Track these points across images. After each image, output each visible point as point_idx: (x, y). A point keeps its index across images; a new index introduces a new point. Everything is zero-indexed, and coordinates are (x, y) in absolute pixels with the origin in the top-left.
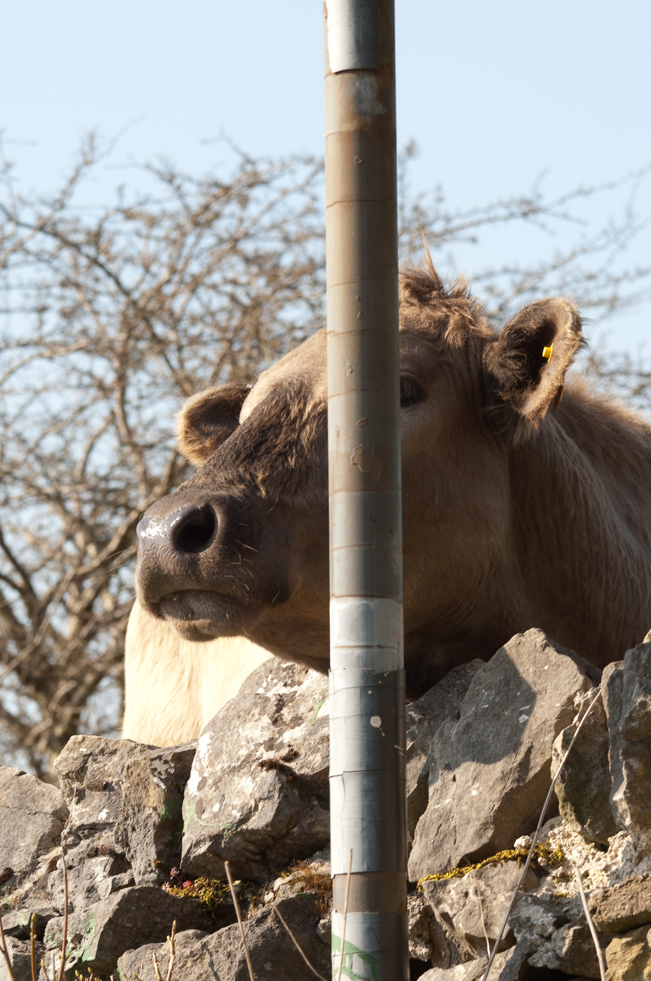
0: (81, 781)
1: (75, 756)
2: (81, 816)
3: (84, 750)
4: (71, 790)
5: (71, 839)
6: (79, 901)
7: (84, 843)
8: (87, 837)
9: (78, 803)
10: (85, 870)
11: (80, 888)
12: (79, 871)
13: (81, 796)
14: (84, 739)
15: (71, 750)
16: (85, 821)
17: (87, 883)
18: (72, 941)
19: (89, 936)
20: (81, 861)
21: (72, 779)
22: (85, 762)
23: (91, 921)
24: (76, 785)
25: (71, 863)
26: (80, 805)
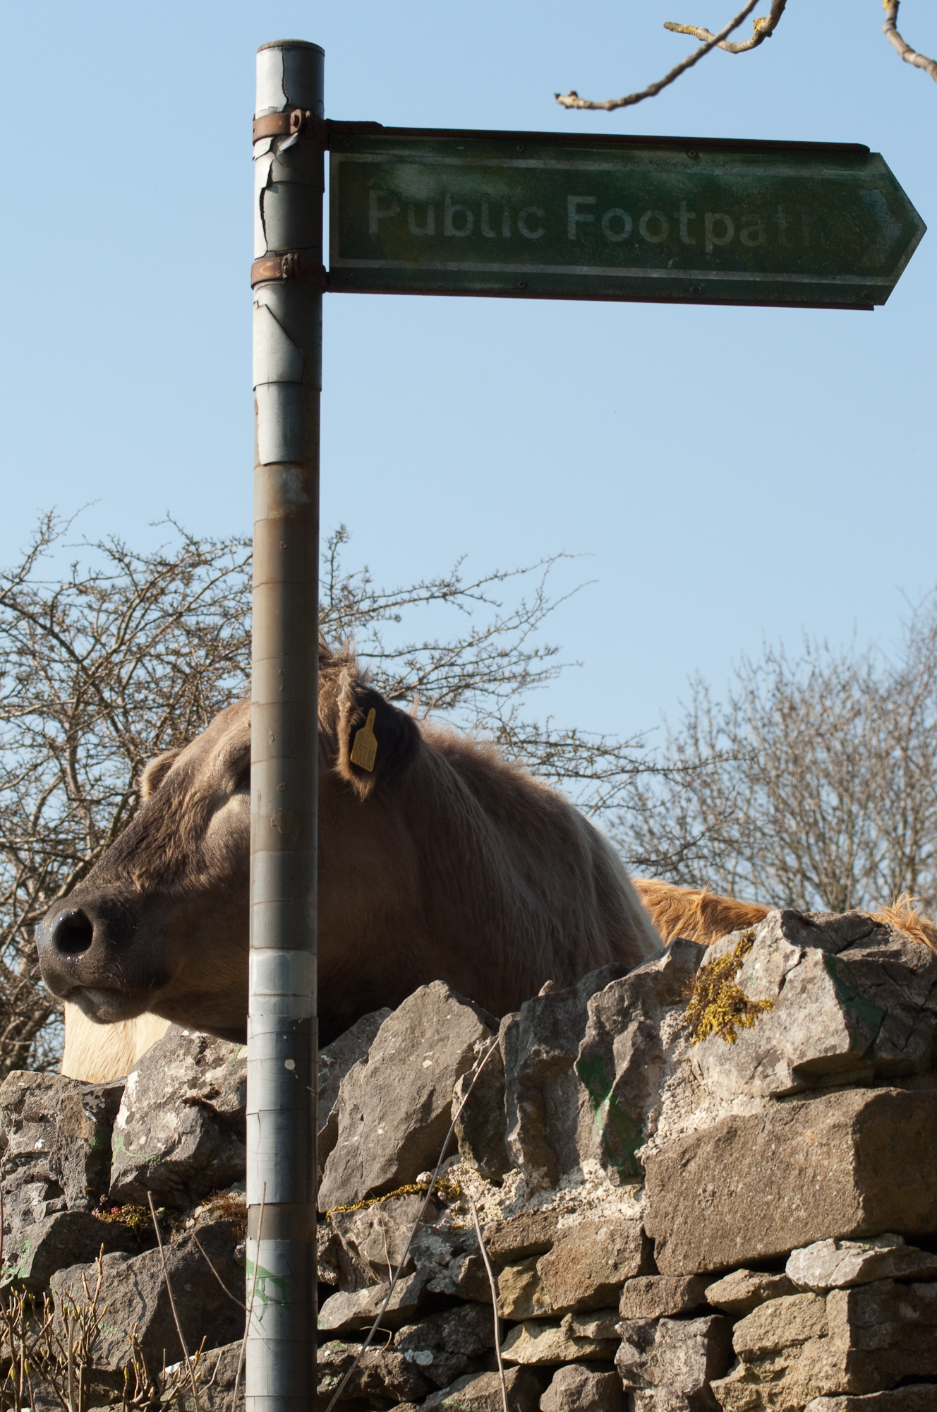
0: (19, 1113)
1: (14, 1089)
2: (19, 1145)
3: (22, 1084)
4: (10, 1120)
5: (9, 1166)
6: (16, 1223)
7: (21, 1170)
8: (23, 1165)
9: (16, 1133)
10: (22, 1194)
11: (18, 1211)
12: (16, 1195)
13: (19, 1126)
14: (22, 1074)
15: (10, 1084)
16: (22, 1150)
17: (23, 1207)
18: (9, 1260)
19: (24, 1256)
20: (19, 1186)
21: (11, 1110)
22: (24, 1095)
23: (26, 1241)
24: (14, 1116)
25: (9, 1188)
26: (19, 1134)
